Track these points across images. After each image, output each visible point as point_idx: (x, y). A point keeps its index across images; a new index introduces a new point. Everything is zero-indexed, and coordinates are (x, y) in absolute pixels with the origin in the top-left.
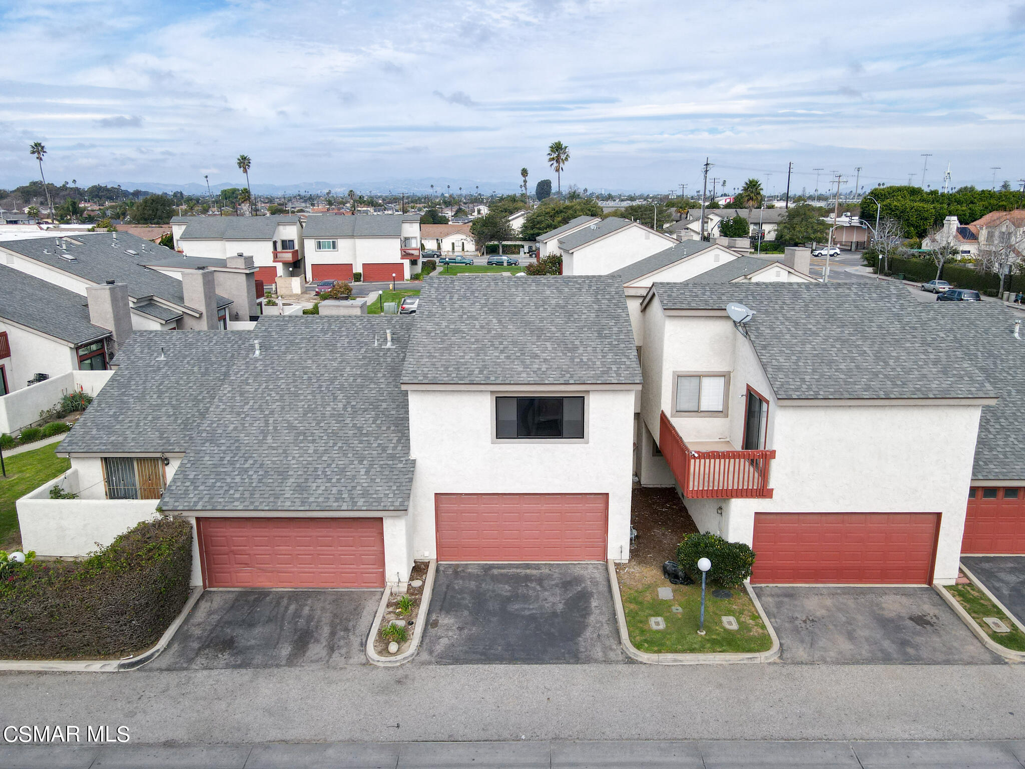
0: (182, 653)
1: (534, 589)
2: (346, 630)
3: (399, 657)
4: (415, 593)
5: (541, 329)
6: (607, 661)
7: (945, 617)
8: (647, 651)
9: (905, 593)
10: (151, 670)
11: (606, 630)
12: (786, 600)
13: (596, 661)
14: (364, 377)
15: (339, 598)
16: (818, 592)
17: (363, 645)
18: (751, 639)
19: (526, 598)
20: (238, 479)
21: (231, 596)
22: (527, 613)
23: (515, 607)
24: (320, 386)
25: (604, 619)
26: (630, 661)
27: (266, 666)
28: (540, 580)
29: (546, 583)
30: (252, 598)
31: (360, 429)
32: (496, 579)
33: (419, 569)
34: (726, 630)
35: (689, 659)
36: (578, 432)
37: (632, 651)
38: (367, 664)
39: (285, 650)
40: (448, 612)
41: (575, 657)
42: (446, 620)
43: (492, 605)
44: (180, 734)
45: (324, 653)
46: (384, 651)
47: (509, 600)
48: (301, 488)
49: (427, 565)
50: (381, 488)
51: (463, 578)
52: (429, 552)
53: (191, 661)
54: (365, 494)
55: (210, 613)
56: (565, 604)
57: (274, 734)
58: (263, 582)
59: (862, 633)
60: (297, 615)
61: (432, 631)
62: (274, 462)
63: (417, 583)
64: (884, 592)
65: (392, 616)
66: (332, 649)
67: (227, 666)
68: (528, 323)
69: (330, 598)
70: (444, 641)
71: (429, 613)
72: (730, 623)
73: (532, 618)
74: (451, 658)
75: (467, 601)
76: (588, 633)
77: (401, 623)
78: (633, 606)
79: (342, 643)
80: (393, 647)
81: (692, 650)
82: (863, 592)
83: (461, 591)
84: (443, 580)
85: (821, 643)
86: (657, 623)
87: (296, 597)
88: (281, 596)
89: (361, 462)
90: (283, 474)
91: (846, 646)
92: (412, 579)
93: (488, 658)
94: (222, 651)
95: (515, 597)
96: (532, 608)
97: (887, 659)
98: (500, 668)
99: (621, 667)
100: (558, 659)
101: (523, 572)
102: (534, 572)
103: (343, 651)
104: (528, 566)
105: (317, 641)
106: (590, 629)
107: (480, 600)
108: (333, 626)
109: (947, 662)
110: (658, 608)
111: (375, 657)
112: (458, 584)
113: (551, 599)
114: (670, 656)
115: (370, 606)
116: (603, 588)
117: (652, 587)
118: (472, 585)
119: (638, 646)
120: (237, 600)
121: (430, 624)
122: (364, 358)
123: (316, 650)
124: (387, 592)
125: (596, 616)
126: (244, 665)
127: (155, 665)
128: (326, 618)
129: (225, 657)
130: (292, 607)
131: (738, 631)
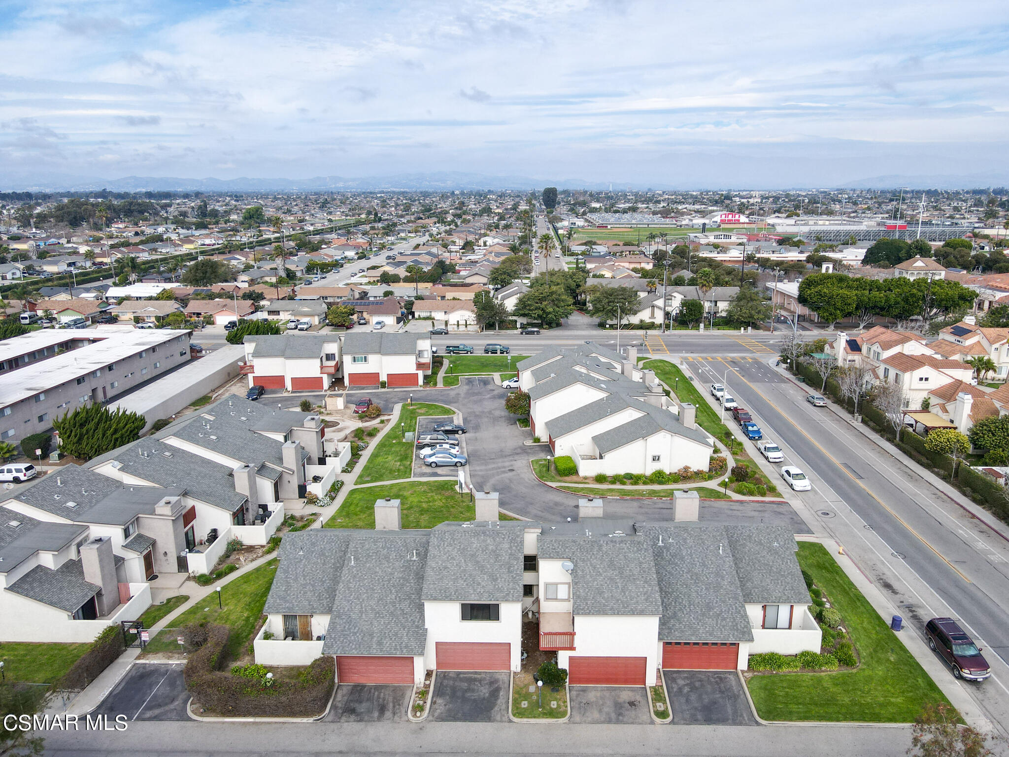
0: (336, 715)
1: (477, 685)
2: (399, 705)
3: (421, 718)
4: (427, 686)
5: (482, 566)
6: (501, 721)
7: (643, 702)
8: (517, 717)
9: (632, 690)
10: (325, 722)
11: (504, 707)
12: (581, 693)
13: (497, 721)
14: (404, 578)
15: (395, 689)
16: (595, 689)
17: (407, 712)
18: (560, 712)
19: (473, 691)
20: (353, 637)
21: (350, 687)
22: (473, 698)
23: (468, 695)
24: (384, 585)
25: (504, 701)
26: (510, 721)
27: (369, 721)
28: (480, 681)
29: (482, 682)
30: (359, 689)
31: (403, 610)
32: (462, 680)
33: (429, 674)
34: (551, 708)
35: (533, 721)
36: (497, 618)
37: (512, 717)
38: (408, 721)
39: (376, 714)
40: (440, 697)
41: (489, 719)
42: (440, 701)
43: (459, 694)
44: (343, 749)
45: (391, 715)
46: (415, 715)
47: (466, 691)
48: (380, 643)
49: (432, 671)
50: (413, 644)
51: (447, 679)
52: (433, 666)
53: (340, 718)
54: (406, 647)
55: (343, 696)
56: (490, 693)
57: (377, 749)
58: (363, 681)
59: (606, 709)
60: (379, 697)
61: (434, 706)
62: (367, 629)
63: (428, 682)
64: (624, 689)
65: (417, 699)
66: (394, 714)
67: (355, 721)
68: (478, 562)
69: (392, 689)
70: (438, 711)
71: (433, 697)
72: (554, 705)
73: (475, 700)
74: (441, 719)
75: (449, 691)
76: (496, 708)
77: (421, 703)
78: (517, 696)
79: (398, 711)
80: (418, 714)
81: (535, 717)
82: (615, 689)
83: (446, 686)
84: (439, 680)
85: (587, 714)
86: (525, 704)
87: (378, 688)
88: (370, 688)
89: (404, 629)
90: (371, 635)
91: (596, 715)
92: (425, 680)
93: (455, 719)
94: (351, 714)
95: (469, 690)
96: (475, 695)
97: (610, 721)
98: (459, 724)
99: (507, 724)
100: (483, 720)
101: (473, 676)
102: (478, 676)
103: (399, 715)
104: (476, 673)
105: (388, 710)
106: (497, 706)
107: (454, 690)
108: (394, 703)
109: (632, 723)
110: (527, 696)
111: (412, 718)
112: (445, 682)
113: (484, 691)
114: (525, 720)
115: (408, 694)
116: (506, 685)
117: (527, 686)
118: (451, 683)
119: (514, 715)
120: (353, 690)
121: (433, 703)
122: (403, 566)
123: (388, 714)
124: (415, 687)
125: (501, 701)
126: (361, 721)
127: (327, 720)
128: (391, 699)
129: (353, 717)
130: (376, 693)
131: (555, 709)
